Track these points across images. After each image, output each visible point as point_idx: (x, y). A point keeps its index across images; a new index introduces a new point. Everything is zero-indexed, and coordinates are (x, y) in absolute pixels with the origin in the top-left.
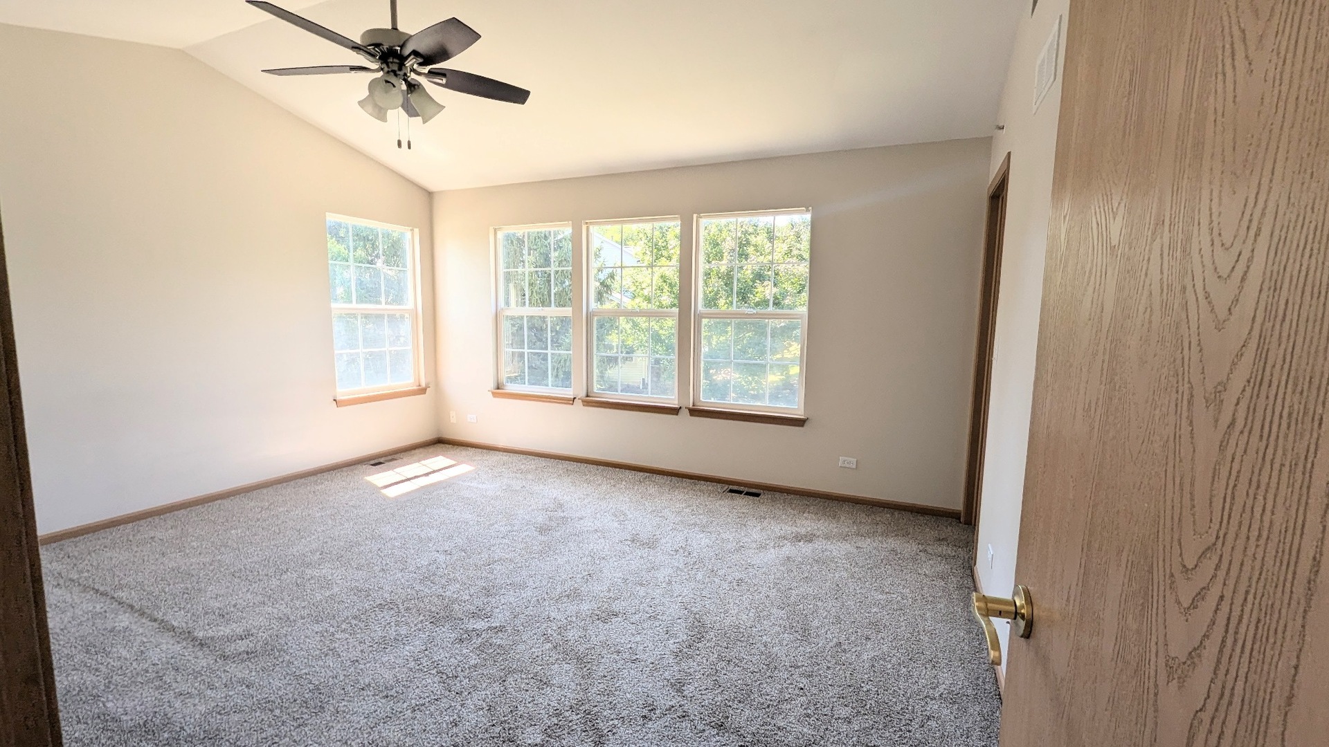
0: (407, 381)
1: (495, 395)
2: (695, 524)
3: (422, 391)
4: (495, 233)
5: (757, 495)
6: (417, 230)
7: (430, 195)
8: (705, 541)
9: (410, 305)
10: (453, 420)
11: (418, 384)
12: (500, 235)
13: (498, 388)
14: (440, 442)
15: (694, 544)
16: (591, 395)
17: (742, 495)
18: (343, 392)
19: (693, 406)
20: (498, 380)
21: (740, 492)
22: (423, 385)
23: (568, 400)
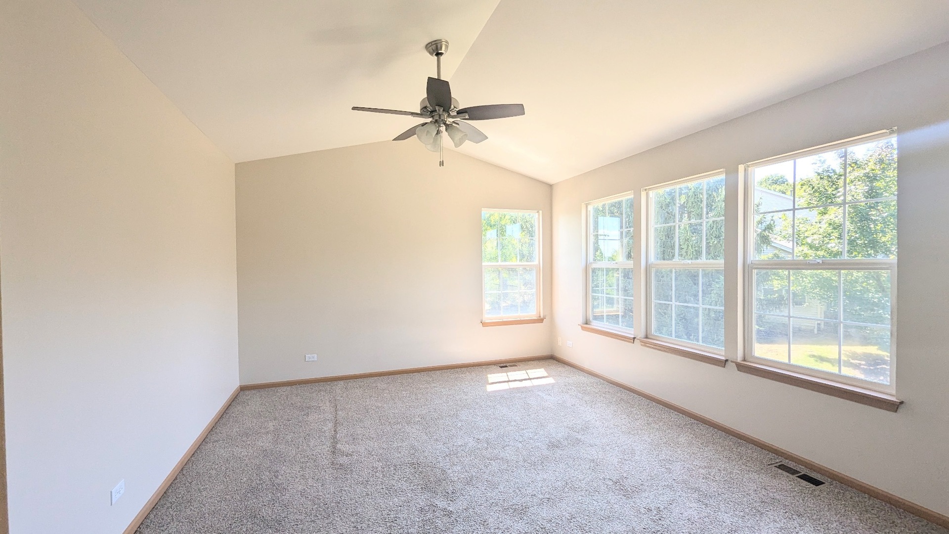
0: (532, 313)
1: (583, 328)
2: (697, 490)
3: (540, 320)
4: (587, 207)
5: (817, 483)
6: (541, 212)
7: (551, 186)
8: (693, 513)
9: (536, 262)
10: (560, 343)
11: (538, 315)
12: (590, 208)
13: (587, 324)
14: (550, 359)
15: (676, 511)
16: (650, 337)
17: (794, 477)
18: (488, 317)
19: (744, 360)
20: (586, 317)
21: (793, 472)
22: (542, 317)
23: (629, 338)
